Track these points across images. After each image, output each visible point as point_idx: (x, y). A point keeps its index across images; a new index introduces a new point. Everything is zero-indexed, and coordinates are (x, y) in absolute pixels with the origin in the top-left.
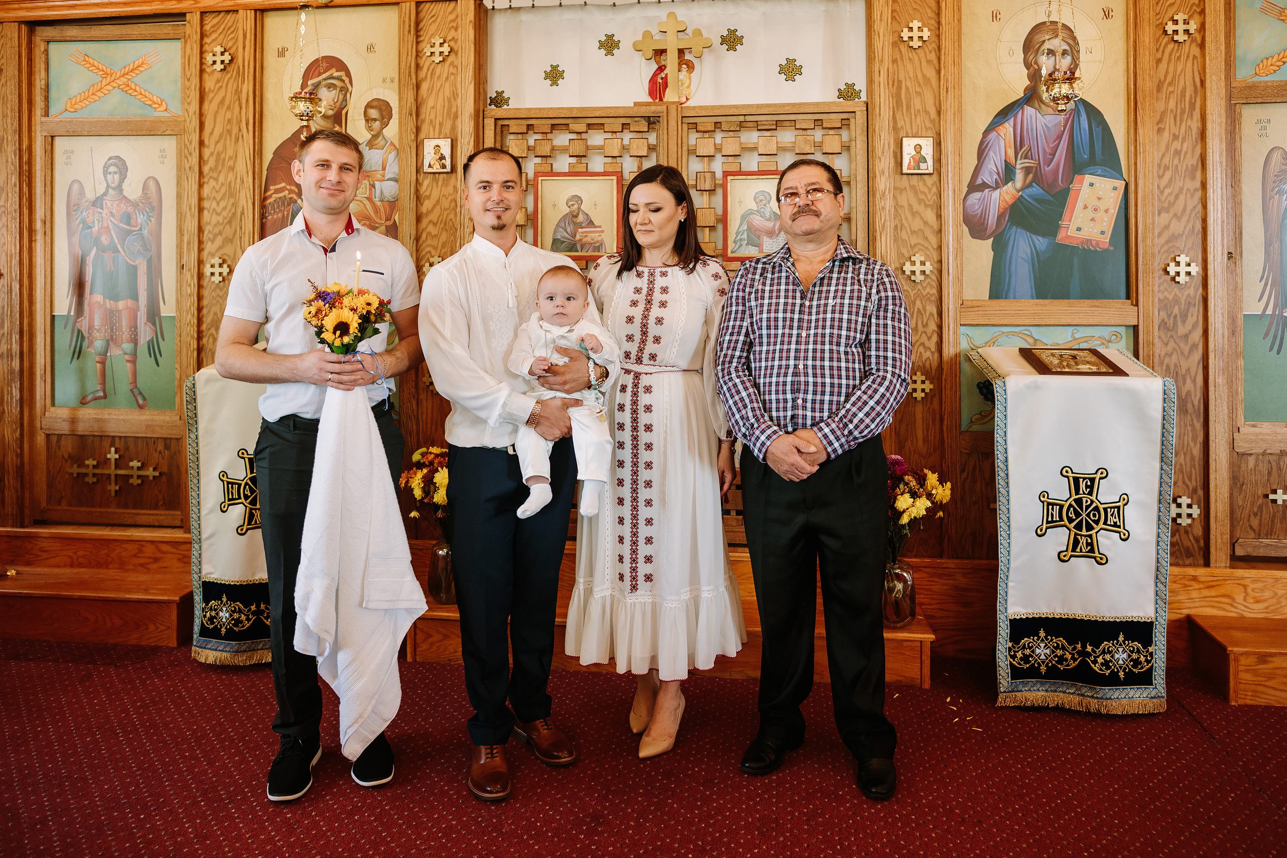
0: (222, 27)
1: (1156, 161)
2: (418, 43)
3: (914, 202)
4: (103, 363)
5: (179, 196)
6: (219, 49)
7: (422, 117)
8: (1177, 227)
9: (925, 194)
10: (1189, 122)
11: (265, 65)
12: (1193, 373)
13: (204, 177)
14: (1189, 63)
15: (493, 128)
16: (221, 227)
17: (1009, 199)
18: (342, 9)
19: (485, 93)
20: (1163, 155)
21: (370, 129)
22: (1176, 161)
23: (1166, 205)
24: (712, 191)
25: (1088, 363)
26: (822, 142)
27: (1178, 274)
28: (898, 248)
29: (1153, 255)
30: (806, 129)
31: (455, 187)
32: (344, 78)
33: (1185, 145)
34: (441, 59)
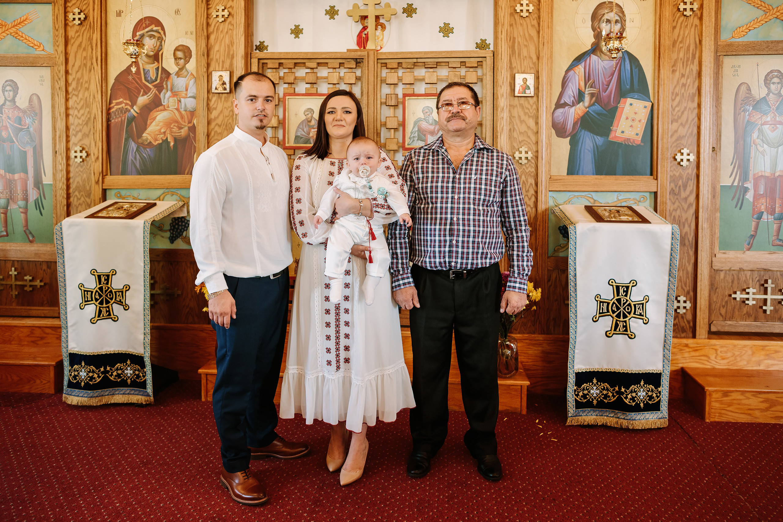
1: (671, 90)
2: (208, 9)
3: (522, 114)
4: (5, 214)
5: (53, 107)
6: (77, 11)
7: (211, 57)
8: (682, 131)
9: (528, 109)
10: (692, 66)
11: (108, 21)
12: (689, 221)
13: (69, 94)
14: (693, 30)
15: (257, 65)
16: (81, 127)
17: (581, 113)
19: (252, 42)
20: (675, 87)
21: (177, 64)
22: (683, 91)
23: (676, 117)
24: (396, 106)
25: (627, 215)
26: (465, 76)
27: (682, 160)
28: (511, 143)
29: (668, 149)
30: (455, 68)
32: (160, 31)
33: (689, 81)
34: (223, 19)
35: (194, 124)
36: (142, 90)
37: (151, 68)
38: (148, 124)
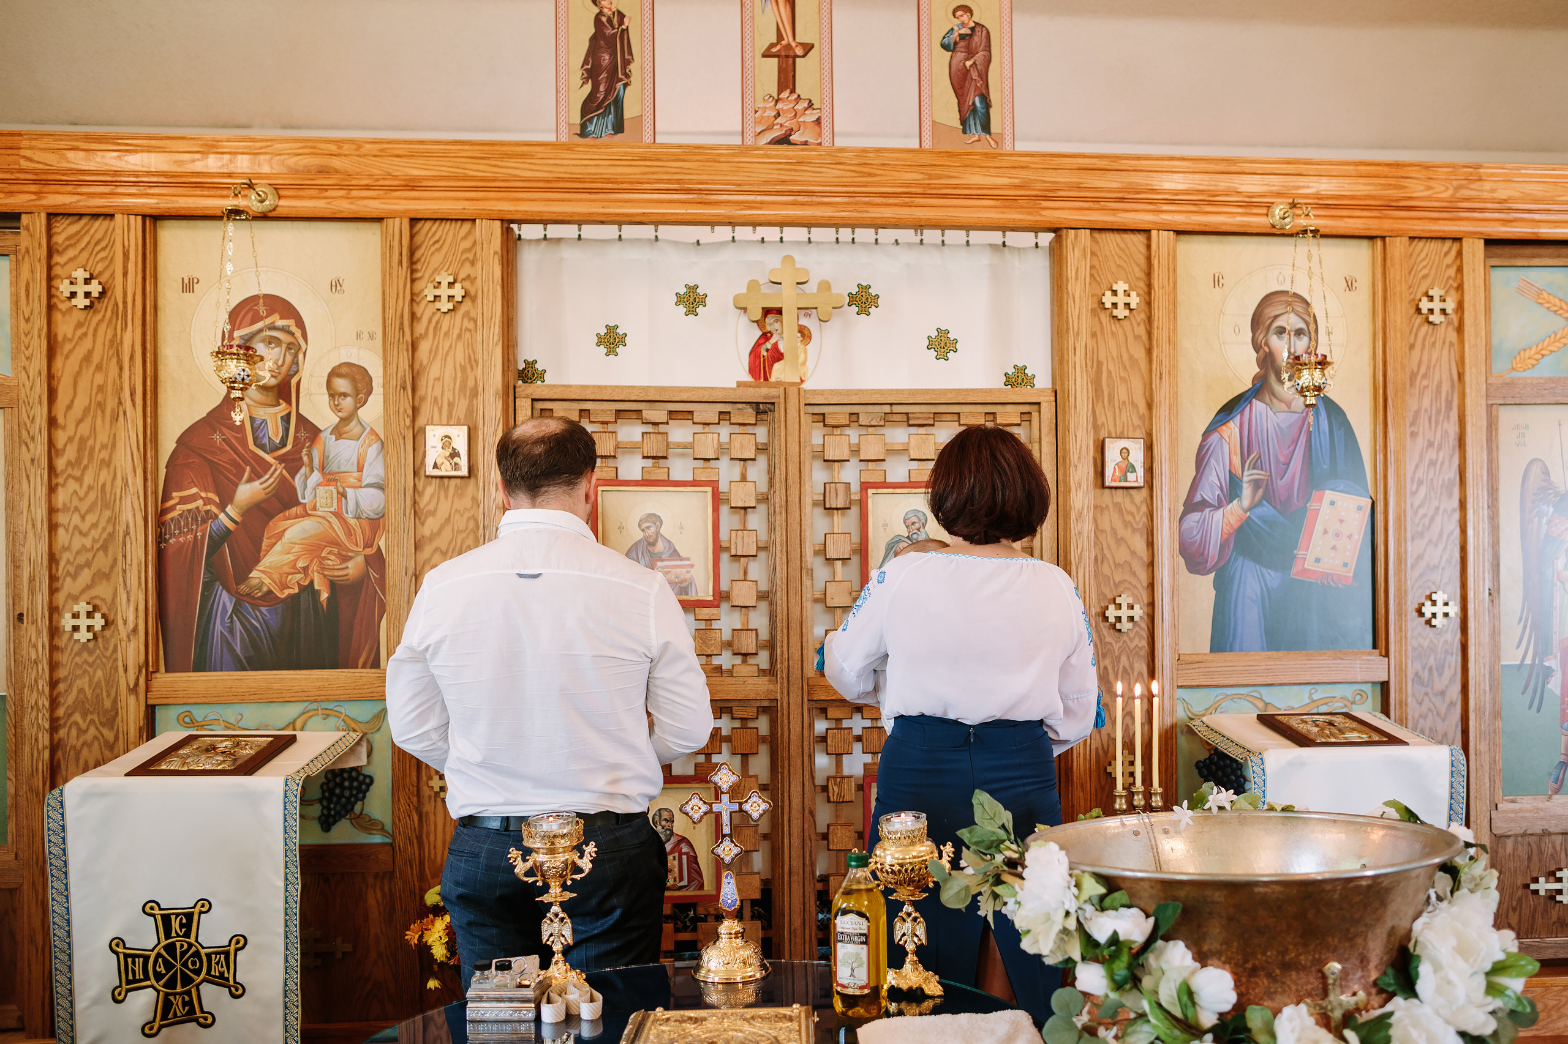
0: (86, 239)
1: (1409, 473)
2: (413, 281)
3: (1118, 525)
5: (11, 504)
6: (80, 274)
7: (421, 392)
8: (1432, 557)
9: (1132, 514)
11: (161, 302)
12: (1450, 738)
13: (57, 476)
14: (1445, 352)
16: (90, 555)
17: (1234, 521)
18: (289, 224)
19: (515, 362)
20: (1417, 467)
21: (336, 408)
22: (1431, 474)
23: (1420, 529)
24: (845, 509)
25: (1354, 730)
27: (1434, 615)
28: (1098, 587)
29: (1406, 592)
31: (474, 499)
32: (294, 329)
33: (1441, 455)
34: (450, 306)
35: (379, 548)
36: (248, 468)
37: (272, 416)
38: (264, 547)
